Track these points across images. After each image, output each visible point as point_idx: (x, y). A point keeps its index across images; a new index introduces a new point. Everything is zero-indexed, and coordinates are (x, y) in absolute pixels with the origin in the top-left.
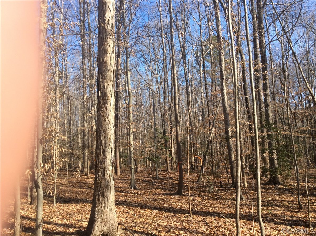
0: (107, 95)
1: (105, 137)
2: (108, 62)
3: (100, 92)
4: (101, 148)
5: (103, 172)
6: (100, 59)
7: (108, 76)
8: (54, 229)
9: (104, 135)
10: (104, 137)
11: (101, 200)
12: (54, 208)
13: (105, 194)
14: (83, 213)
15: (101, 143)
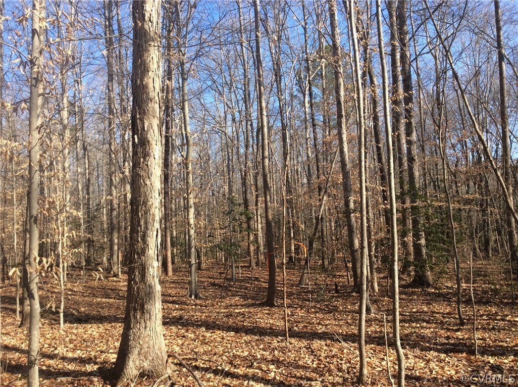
0: (149, 142)
1: (146, 213)
2: (151, 86)
3: (136, 136)
4: (138, 231)
5: (142, 270)
6: (136, 81)
7: (151, 110)
8: (59, 366)
9: (144, 209)
10: (143, 212)
11: (138, 317)
12: (61, 331)
13: (145, 307)
14: (110, 339)
15: (139, 222)
